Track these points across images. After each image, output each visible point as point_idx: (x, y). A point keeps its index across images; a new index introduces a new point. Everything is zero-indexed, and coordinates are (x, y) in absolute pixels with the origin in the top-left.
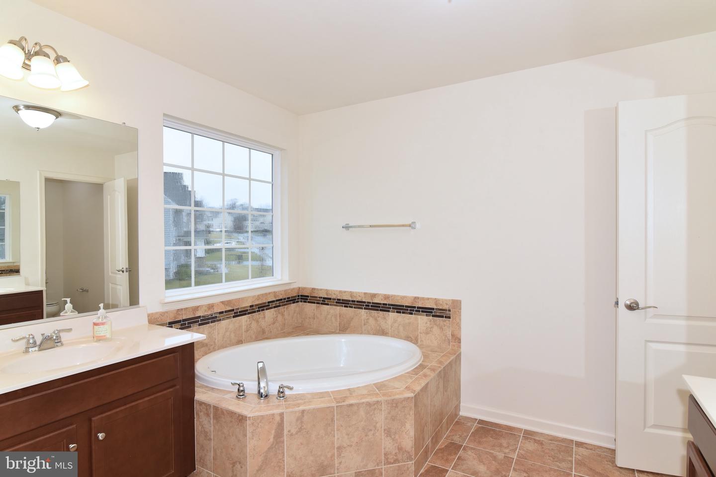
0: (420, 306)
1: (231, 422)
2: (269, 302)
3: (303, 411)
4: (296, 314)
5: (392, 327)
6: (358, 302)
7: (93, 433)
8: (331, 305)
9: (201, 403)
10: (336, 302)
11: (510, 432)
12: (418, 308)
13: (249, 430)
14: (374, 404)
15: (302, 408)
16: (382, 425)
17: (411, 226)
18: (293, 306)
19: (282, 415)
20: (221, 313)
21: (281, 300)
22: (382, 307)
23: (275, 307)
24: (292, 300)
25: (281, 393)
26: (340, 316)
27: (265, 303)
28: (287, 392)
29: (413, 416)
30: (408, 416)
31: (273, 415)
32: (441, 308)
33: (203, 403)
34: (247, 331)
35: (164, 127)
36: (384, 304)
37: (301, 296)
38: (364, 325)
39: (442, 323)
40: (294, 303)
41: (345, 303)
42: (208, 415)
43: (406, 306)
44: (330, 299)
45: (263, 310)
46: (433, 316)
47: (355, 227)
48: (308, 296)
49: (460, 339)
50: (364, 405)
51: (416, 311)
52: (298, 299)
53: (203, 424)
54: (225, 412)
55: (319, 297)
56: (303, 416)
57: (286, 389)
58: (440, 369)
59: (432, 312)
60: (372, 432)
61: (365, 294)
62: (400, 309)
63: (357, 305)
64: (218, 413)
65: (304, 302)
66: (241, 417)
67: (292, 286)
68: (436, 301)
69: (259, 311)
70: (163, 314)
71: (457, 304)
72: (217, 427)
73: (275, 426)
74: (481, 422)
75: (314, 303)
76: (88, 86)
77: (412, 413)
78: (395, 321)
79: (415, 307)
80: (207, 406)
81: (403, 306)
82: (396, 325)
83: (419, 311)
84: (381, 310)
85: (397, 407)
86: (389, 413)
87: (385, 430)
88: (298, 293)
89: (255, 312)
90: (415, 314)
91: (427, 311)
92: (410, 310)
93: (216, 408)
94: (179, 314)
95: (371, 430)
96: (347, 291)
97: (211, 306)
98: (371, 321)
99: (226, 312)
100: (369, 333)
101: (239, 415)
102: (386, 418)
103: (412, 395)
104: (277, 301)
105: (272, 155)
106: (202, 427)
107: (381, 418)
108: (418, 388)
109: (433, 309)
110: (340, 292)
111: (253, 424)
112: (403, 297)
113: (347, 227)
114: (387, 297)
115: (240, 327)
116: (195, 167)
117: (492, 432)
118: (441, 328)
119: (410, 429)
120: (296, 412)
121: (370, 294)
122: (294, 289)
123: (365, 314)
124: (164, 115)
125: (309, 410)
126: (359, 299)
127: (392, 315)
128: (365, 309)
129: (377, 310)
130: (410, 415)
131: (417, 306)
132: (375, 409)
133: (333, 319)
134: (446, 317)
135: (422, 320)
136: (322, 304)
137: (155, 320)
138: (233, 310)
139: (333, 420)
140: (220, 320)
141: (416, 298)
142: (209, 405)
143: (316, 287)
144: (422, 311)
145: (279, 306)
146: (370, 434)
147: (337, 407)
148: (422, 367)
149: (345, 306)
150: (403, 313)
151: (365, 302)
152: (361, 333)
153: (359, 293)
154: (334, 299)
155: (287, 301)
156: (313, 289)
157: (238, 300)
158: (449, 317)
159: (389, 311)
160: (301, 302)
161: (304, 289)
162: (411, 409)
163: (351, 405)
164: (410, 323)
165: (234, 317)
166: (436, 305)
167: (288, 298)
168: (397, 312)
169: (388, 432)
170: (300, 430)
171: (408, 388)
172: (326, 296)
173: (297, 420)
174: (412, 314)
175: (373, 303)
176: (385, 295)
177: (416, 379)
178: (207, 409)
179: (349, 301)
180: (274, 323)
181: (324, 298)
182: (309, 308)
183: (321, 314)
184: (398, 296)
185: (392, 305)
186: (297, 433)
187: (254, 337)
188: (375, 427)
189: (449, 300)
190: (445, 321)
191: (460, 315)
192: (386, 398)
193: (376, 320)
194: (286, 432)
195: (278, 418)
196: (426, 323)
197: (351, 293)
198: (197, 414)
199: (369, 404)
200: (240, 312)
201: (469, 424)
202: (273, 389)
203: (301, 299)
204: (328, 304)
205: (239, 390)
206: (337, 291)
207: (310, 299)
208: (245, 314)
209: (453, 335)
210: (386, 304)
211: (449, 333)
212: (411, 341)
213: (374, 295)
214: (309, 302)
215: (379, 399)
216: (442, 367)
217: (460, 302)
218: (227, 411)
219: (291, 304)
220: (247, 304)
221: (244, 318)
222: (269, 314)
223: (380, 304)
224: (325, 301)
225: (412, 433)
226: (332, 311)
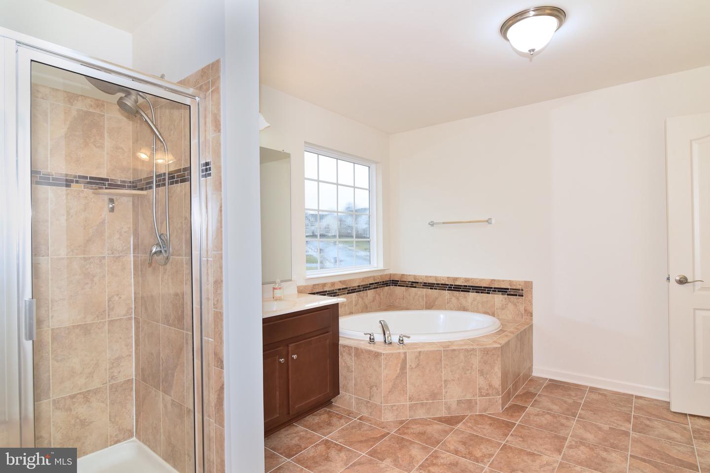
0: (496, 287)
1: (369, 357)
2: (370, 284)
3: (420, 352)
4: (388, 296)
5: (471, 304)
6: (442, 284)
7: (290, 354)
8: (418, 287)
9: (344, 346)
10: (423, 285)
11: (578, 388)
12: (494, 288)
13: (383, 363)
14: (471, 351)
15: (419, 350)
16: (476, 367)
17: (488, 221)
18: (386, 288)
19: (405, 353)
20: (339, 289)
21: (378, 283)
22: (463, 288)
23: (374, 288)
24: (386, 284)
25: (401, 341)
26: (426, 296)
27: (367, 285)
28: (406, 341)
29: (500, 362)
30: (496, 362)
31: (399, 353)
32: (514, 288)
33: (346, 346)
34: (356, 305)
35: (305, 152)
36: (464, 286)
37: (392, 281)
38: (448, 303)
39: (515, 300)
40: (387, 286)
41: (431, 286)
42: (350, 354)
43: (484, 287)
44: (418, 283)
45: (366, 290)
46: (508, 295)
47: (438, 223)
48: (398, 281)
49: (532, 314)
50: (463, 351)
51: (493, 291)
52: (390, 283)
53: (345, 361)
54: (364, 351)
55: (408, 282)
56: (420, 356)
57: (404, 338)
58: (518, 333)
59: (507, 292)
60: (470, 371)
61: (448, 278)
62: (479, 289)
63: (440, 287)
64: (358, 352)
65: (395, 285)
66: (376, 354)
67: (385, 273)
68: (511, 282)
69: (363, 290)
70: (305, 287)
71: (529, 285)
72: (357, 362)
73: (400, 361)
74: (551, 380)
75: (404, 286)
76: (269, 127)
77: (499, 359)
78: (474, 300)
79: (492, 288)
80: (350, 348)
81: (481, 287)
82: (476, 303)
83: (496, 291)
84: (462, 291)
85: (487, 354)
86: (482, 358)
87: (478, 371)
88: (390, 278)
89: (361, 291)
90: (492, 293)
91: (503, 291)
92: (488, 290)
93: (357, 349)
94: (314, 288)
95: (468, 370)
96: (433, 276)
97: (333, 284)
98: (454, 300)
99: (343, 289)
100: (451, 309)
101: (376, 353)
102: (480, 362)
103: (499, 346)
104: (375, 283)
105: (369, 167)
106: (345, 363)
107: (476, 361)
108: (503, 342)
109: (508, 289)
110: (427, 277)
111: (386, 358)
112: (481, 280)
113: (432, 224)
114: (467, 280)
115: (351, 302)
116: (320, 179)
117: (562, 387)
118: (515, 305)
119: (497, 371)
120: (415, 352)
121: (452, 278)
122: (386, 275)
123: (448, 295)
124: (305, 142)
125: (424, 351)
126: (443, 282)
127: (472, 295)
128: (448, 290)
129: (459, 291)
130: (497, 360)
131: (493, 286)
132: (472, 354)
133: (420, 299)
134: (519, 296)
135: (498, 298)
136: (410, 287)
137: (301, 291)
138: (347, 288)
139: (441, 360)
140: (338, 295)
141: (492, 280)
142: (351, 347)
143: (405, 274)
144: (498, 291)
145: (377, 288)
146: (468, 372)
147: (444, 350)
148: (502, 331)
149: (431, 289)
150: (481, 293)
151: (448, 285)
152: (446, 310)
153: (443, 277)
154: (420, 283)
155: (382, 284)
156: (403, 275)
157: (350, 281)
158: (522, 296)
159: (469, 292)
160: (392, 285)
161: (394, 275)
162: (498, 356)
163: (454, 350)
164: (488, 301)
165: (348, 293)
166: (511, 285)
167: (383, 282)
168: (476, 292)
169: (481, 372)
170: (418, 365)
171: (495, 342)
172: (414, 281)
173: (416, 358)
174: (489, 293)
175: (455, 285)
176: (466, 278)
177: (500, 338)
178: (349, 350)
179: (434, 284)
180: (373, 301)
181: (412, 282)
182: (398, 290)
183: (410, 295)
184: (477, 279)
185: (472, 286)
186: (416, 368)
187: (360, 310)
188: (472, 367)
189: (522, 281)
190: (518, 299)
191: (532, 294)
192: (479, 347)
193: (458, 299)
194: (408, 366)
195: (402, 356)
196: (502, 301)
197: (436, 278)
198: (341, 354)
199: (467, 350)
200: (352, 290)
201: (542, 381)
202: (395, 339)
203: (392, 283)
204: (416, 287)
205: (370, 338)
206: (423, 276)
207: (400, 283)
208: (354, 292)
209: (525, 310)
210: (467, 286)
211: (522, 309)
212: (489, 314)
213: (456, 279)
214: (399, 286)
215: (475, 347)
216: (519, 332)
217: (532, 282)
218: (365, 350)
219: (385, 286)
220: (356, 284)
221: (354, 295)
222: (370, 293)
223: (462, 286)
224: (413, 284)
225: (500, 375)
226: (419, 293)
